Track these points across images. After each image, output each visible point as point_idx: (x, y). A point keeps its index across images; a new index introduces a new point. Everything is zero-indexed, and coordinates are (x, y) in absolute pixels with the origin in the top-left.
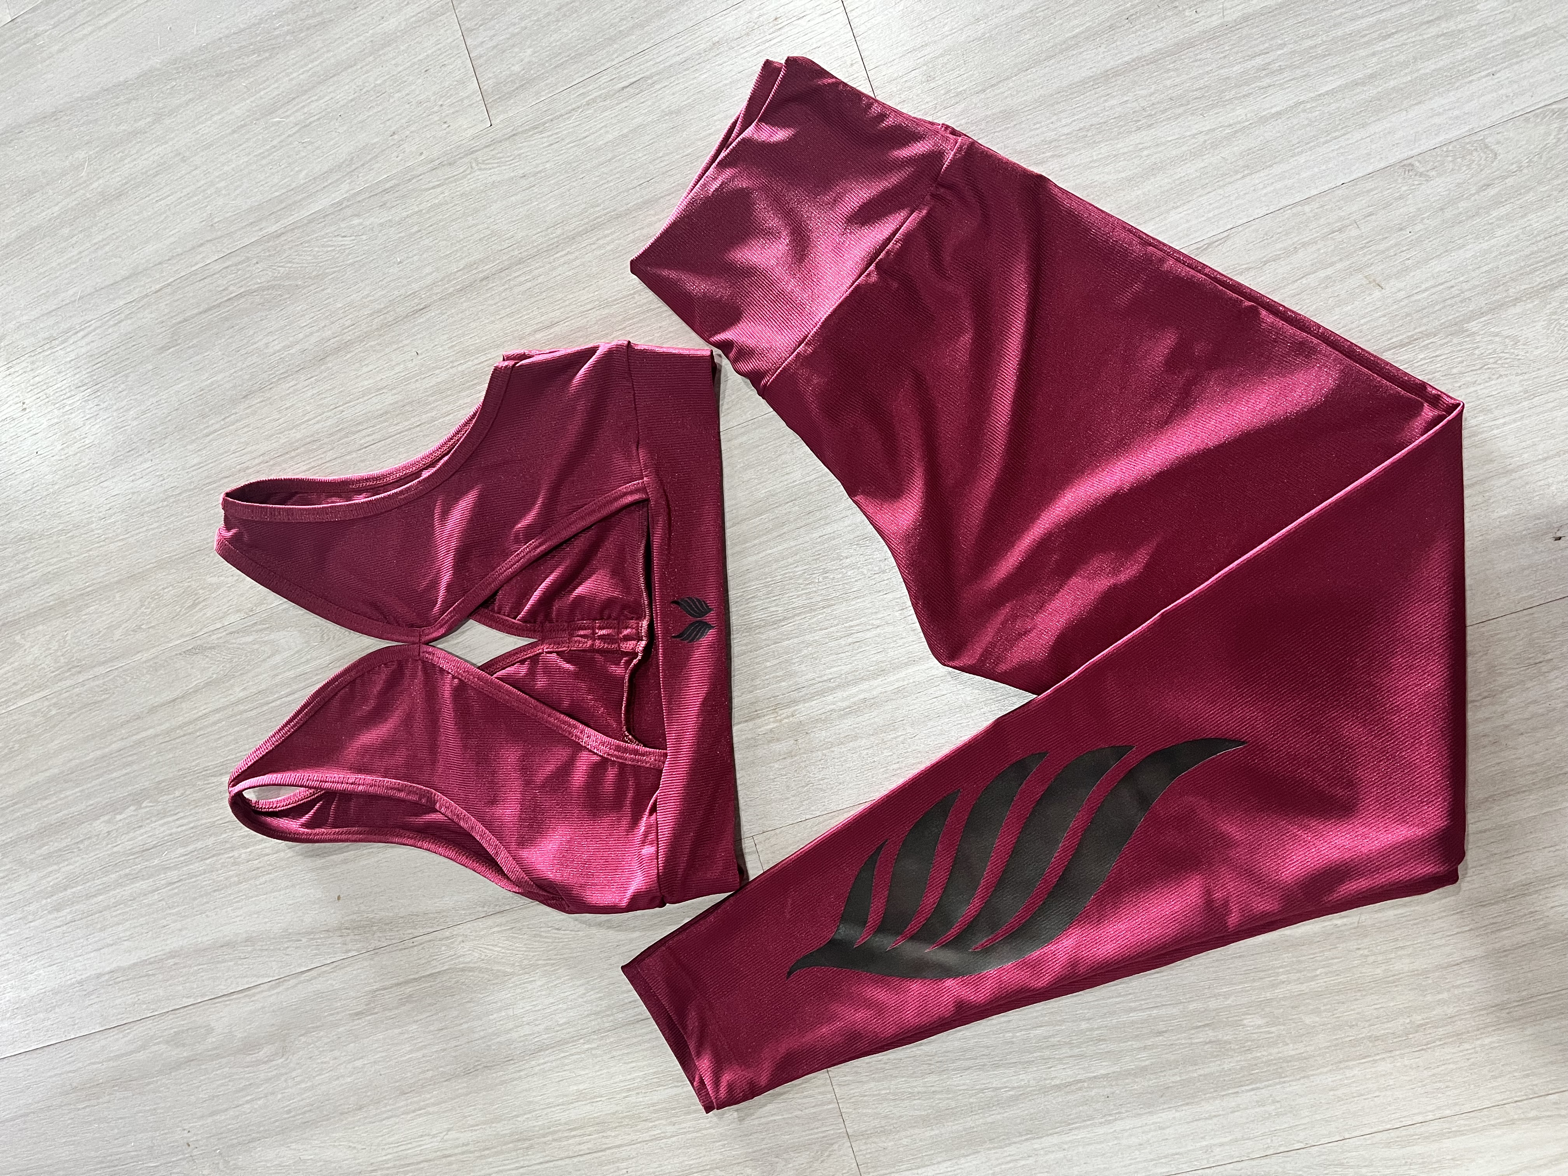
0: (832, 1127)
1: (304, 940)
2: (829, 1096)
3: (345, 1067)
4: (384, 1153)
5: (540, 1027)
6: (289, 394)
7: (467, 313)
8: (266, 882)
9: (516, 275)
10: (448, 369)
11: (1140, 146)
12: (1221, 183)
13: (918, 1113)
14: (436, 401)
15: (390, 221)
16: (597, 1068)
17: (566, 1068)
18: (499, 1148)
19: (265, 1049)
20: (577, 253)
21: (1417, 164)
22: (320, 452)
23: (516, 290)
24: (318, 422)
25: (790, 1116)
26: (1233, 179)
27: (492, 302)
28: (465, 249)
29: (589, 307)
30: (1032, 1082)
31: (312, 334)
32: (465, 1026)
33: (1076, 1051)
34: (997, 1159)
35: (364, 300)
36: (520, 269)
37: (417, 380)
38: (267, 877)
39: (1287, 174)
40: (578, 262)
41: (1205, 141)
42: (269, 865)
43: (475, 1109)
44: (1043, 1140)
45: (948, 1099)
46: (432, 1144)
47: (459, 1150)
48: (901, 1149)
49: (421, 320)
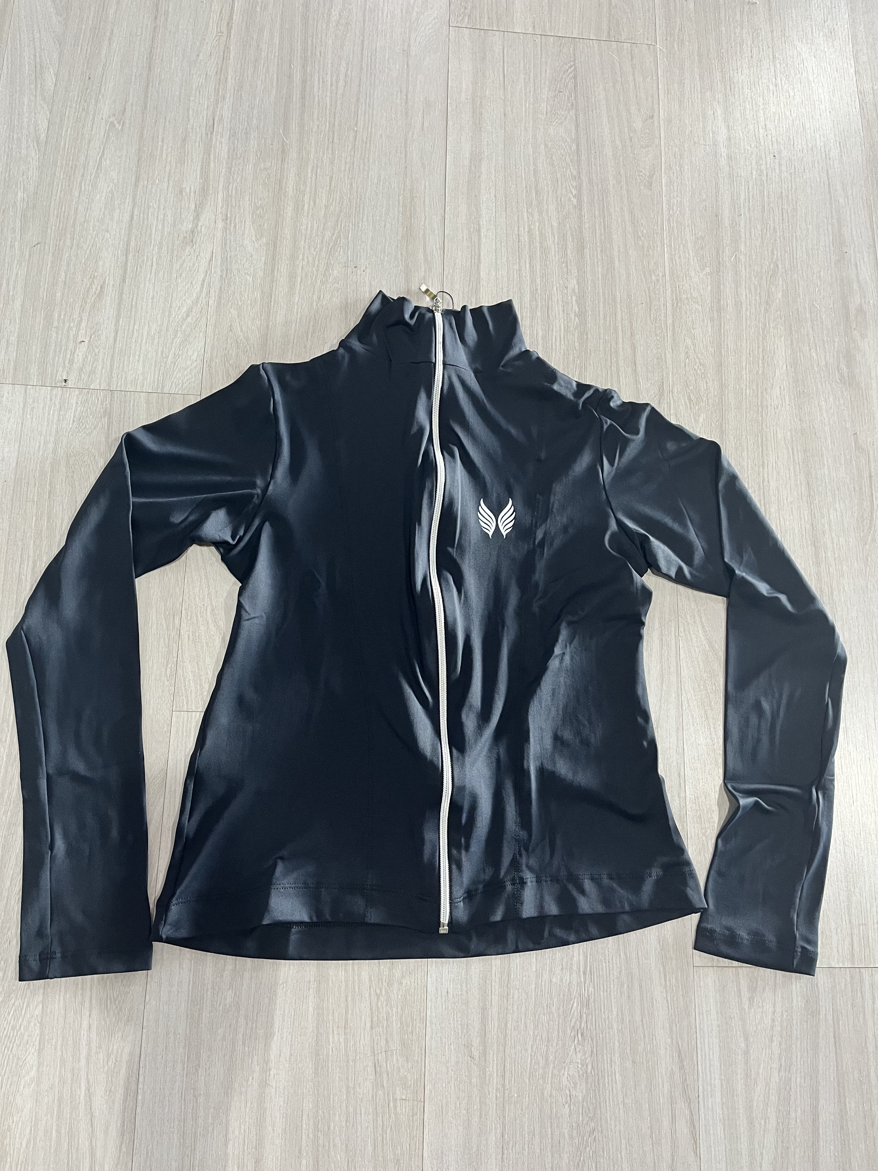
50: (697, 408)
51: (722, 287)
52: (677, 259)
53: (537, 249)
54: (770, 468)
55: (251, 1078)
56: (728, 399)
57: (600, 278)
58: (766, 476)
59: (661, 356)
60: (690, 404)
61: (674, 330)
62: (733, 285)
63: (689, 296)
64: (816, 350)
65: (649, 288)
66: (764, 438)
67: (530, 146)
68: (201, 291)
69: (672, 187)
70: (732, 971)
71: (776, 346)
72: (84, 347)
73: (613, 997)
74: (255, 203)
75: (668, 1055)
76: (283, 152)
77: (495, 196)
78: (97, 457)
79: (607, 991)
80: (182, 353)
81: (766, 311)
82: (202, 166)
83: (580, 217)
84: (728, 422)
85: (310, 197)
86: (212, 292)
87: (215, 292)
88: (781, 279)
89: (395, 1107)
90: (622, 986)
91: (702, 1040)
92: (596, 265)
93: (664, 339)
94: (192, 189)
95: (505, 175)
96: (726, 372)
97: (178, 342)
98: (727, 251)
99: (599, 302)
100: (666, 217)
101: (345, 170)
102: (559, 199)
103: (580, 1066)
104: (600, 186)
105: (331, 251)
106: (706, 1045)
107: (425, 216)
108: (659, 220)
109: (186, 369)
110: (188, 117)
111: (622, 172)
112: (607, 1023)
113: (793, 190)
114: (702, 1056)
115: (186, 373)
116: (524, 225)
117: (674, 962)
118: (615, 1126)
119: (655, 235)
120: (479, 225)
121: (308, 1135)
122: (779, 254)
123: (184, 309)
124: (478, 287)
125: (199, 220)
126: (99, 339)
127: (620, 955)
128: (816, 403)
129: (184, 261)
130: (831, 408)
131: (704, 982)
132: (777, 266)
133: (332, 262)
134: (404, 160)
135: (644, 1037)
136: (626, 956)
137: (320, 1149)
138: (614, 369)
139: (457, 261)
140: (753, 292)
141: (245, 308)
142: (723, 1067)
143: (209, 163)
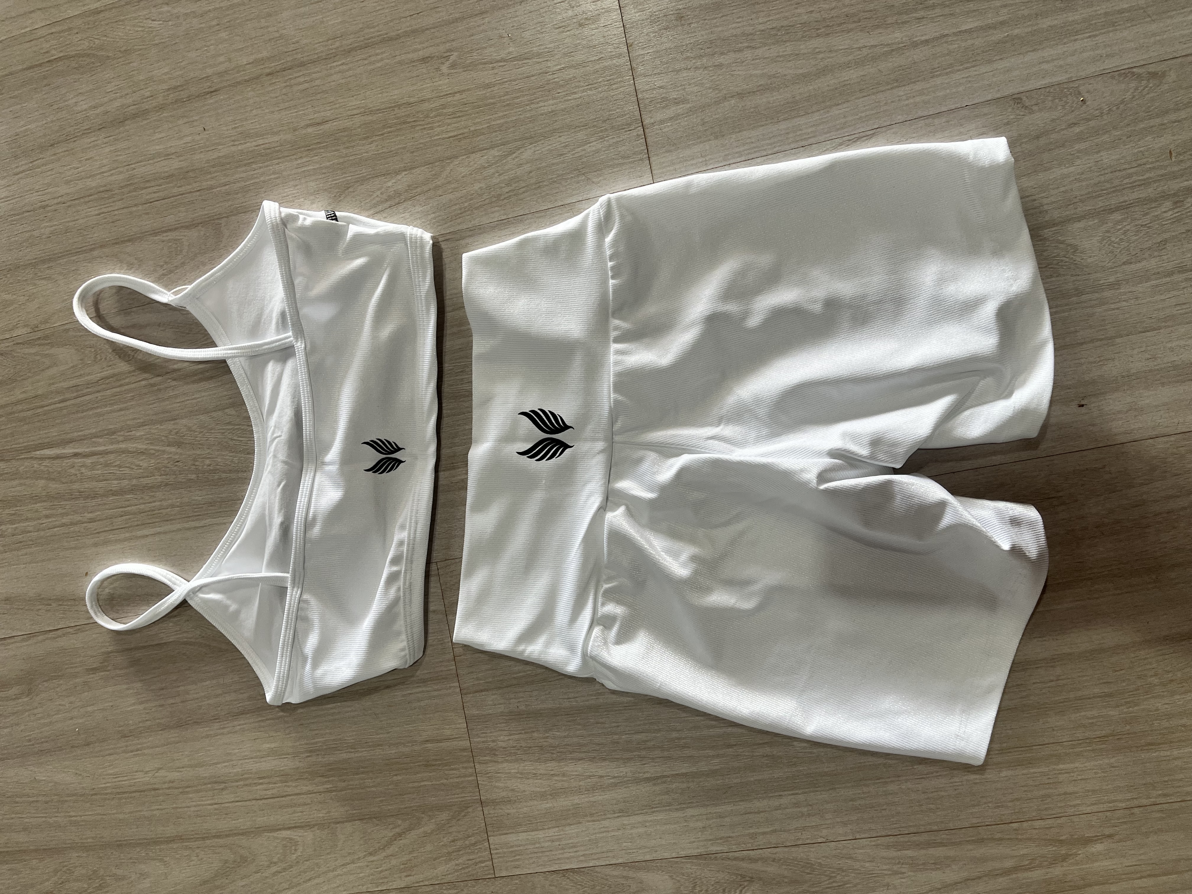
0: (471, 794)
1: (54, 605)
2: (470, 770)
3: (79, 710)
4: (104, 781)
5: (244, 695)
6: (89, 148)
7: (251, 101)
8: (26, 554)
9: (297, 75)
10: (229, 146)
11: (817, 50)
12: (874, 91)
13: (538, 789)
14: (215, 172)
15: (194, 12)
16: (287, 732)
17: (262, 729)
18: (199, 787)
19: (13, 690)
20: (351, 65)
21: (1024, 98)
22: (110, 200)
23: (295, 88)
24: (112, 175)
25: (438, 783)
26: (884, 88)
27: (273, 95)
28: (256, 46)
29: (355, 112)
30: (629, 774)
31: (115, 99)
32: (182, 688)
33: (666, 754)
34: (594, 829)
35: (164, 77)
36: (300, 71)
37: (201, 152)
38: (28, 550)
39: (925, 91)
40: (351, 73)
41: (868, 54)
42: (31, 540)
43: (182, 755)
44: (631, 817)
45: (563, 781)
46: (144, 779)
47: (166, 786)
48: (521, 816)
49: (211, 101)
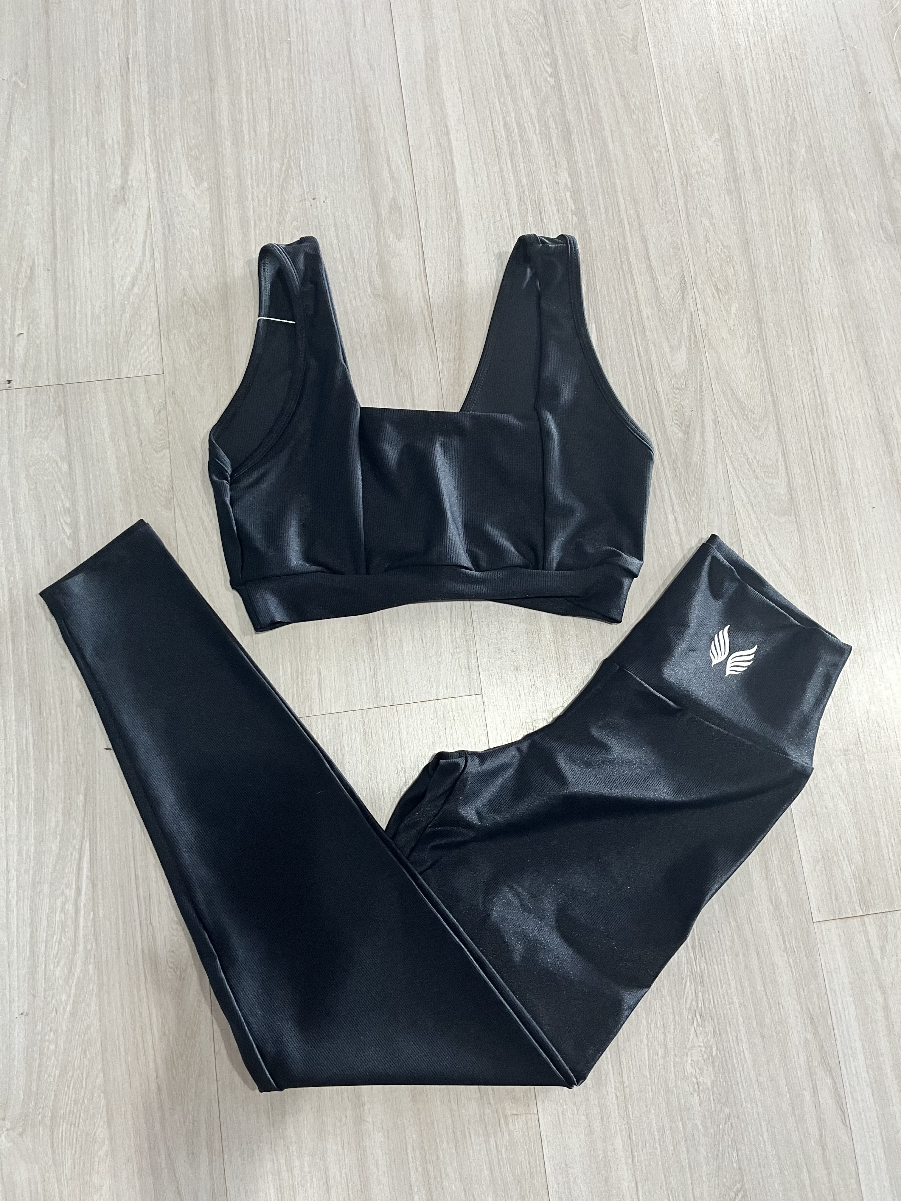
50: (727, 297)
51: (735, 152)
52: (679, 128)
53: (516, 144)
54: (820, 352)
55: (344, 1117)
56: (761, 281)
57: (594, 165)
58: (816, 362)
59: (677, 244)
60: (718, 294)
61: (687, 211)
62: (748, 149)
63: (699, 169)
64: (854, 208)
65: (652, 169)
66: (808, 319)
67: (491, 26)
68: (144, 255)
69: (660, 47)
70: (858, 921)
71: (807, 211)
72: (22, 341)
73: (728, 969)
74: (188, 143)
75: (799, 1024)
76: (211, 80)
77: (460, 90)
78: (59, 463)
79: (721, 964)
80: (135, 330)
81: (790, 172)
82: (122, 111)
83: (561, 98)
84: (765, 308)
85: (249, 126)
86: (156, 254)
87: (160, 252)
88: (801, 134)
89: (507, 1124)
90: (737, 955)
91: (835, 1001)
92: (587, 152)
93: (678, 224)
94: (115, 140)
95: (467, 64)
96: (755, 252)
97: (128, 317)
98: (735, 110)
99: (597, 194)
100: (659, 83)
101: (284, 88)
102: (533, 81)
103: (703, 1049)
104: (578, 60)
105: (283, 184)
106: (840, 1005)
107: (384, 126)
108: (652, 87)
109: (142, 347)
110: (98, 60)
111: (601, 39)
112: (726, 998)
113: (799, 32)
114: (837, 1018)
115: (142, 351)
116: (498, 119)
117: (791, 920)
118: (753, 1108)
119: (650, 105)
120: (447, 126)
121: (416, 1168)
122: (795, 106)
123: (129, 279)
124: (457, 199)
125: (127, 174)
126: (39, 329)
127: (730, 923)
128: (863, 270)
129: (119, 223)
130: (880, 272)
131: (828, 938)
132: (794, 118)
133: (287, 197)
134: (349, 65)
135: (770, 1008)
136: (737, 922)
137: (432, 1181)
138: (625, 268)
139: (428, 172)
140: (772, 154)
141: (197, 267)
142: (861, 1028)
143: (130, 107)
